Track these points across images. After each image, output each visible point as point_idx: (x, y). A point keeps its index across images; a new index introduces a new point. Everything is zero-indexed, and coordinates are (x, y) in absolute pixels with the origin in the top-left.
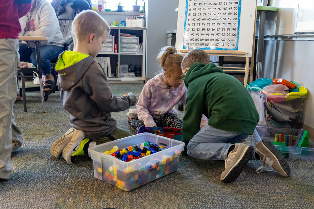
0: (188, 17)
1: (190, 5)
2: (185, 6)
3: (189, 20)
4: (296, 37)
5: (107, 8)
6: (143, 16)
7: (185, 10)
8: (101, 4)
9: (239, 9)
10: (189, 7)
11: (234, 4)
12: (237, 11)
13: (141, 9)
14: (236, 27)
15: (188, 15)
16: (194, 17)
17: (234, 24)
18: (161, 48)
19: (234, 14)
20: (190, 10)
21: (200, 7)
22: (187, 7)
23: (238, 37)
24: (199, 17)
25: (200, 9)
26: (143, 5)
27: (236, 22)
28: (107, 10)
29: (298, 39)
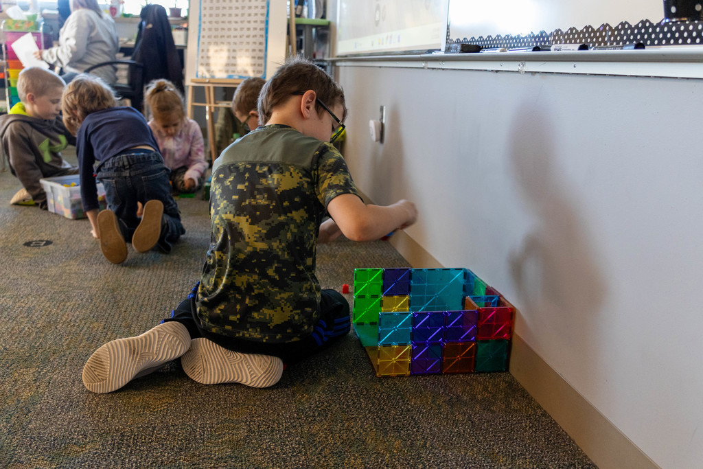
0: (203, 33)
1: (205, 15)
2: (198, 18)
3: (203, 37)
4: (341, 61)
5: (127, 12)
6: (185, 26)
7: (198, 22)
8: (115, 5)
9: (267, 22)
10: (203, 19)
11: (259, 15)
12: (263, 26)
13: (184, 14)
14: (263, 47)
15: (202, 30)
16: (210, 33)
17: (261, 43)
18: (152, 79)
19: (261, 29)
20: (204, 22)
21: (217, 19)
22: (200, 19)
23: (266, 62)
24: (216, 33)
25: (217, 22)
26: (187, 7)
27: (263, 40)
28: (126, 16)
29: (343, 64)
